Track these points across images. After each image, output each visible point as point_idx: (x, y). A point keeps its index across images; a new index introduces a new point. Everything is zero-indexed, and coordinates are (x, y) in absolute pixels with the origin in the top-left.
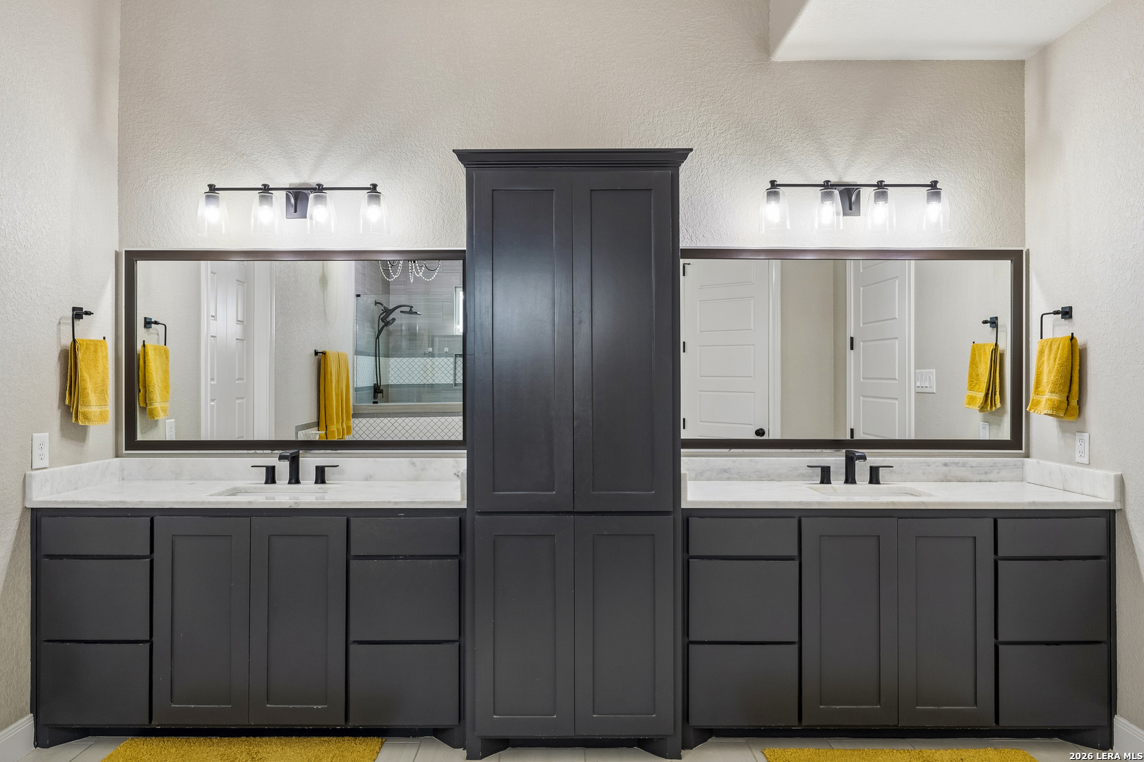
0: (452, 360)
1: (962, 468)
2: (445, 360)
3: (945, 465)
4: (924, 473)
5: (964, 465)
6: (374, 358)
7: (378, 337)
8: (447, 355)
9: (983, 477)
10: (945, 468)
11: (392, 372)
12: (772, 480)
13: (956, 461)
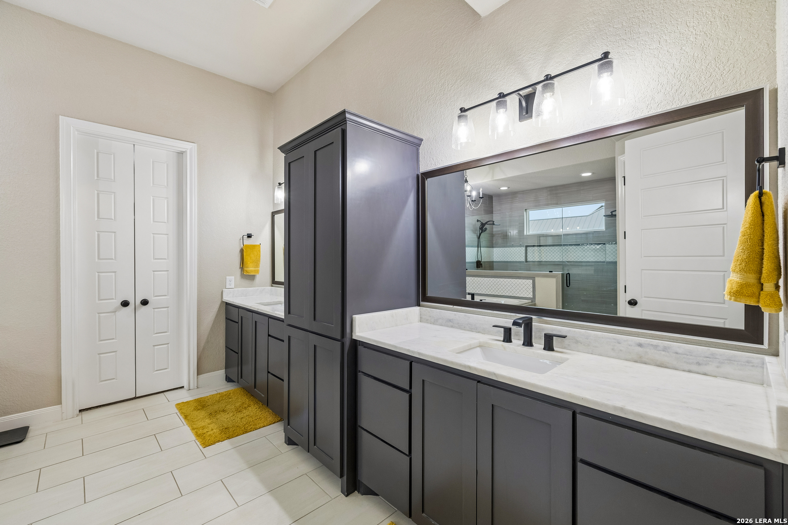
0: (524, 248)
1: (663, 353)
2: (520, 248)
3: (640, 345)
4: (613, 349)
5: (665, 349)
6: (477, 248)
7: (479, 238)
8: (520, 246)
9: (694, 368)
10: (640, 349)
11: (495, 255)
12: (479, 332)
13: (654, 344)
